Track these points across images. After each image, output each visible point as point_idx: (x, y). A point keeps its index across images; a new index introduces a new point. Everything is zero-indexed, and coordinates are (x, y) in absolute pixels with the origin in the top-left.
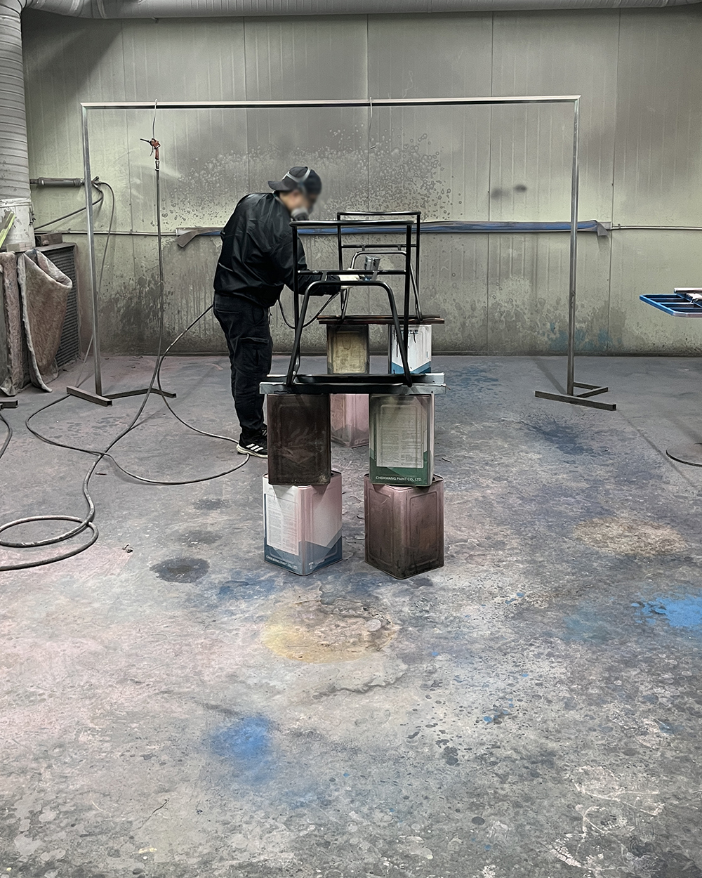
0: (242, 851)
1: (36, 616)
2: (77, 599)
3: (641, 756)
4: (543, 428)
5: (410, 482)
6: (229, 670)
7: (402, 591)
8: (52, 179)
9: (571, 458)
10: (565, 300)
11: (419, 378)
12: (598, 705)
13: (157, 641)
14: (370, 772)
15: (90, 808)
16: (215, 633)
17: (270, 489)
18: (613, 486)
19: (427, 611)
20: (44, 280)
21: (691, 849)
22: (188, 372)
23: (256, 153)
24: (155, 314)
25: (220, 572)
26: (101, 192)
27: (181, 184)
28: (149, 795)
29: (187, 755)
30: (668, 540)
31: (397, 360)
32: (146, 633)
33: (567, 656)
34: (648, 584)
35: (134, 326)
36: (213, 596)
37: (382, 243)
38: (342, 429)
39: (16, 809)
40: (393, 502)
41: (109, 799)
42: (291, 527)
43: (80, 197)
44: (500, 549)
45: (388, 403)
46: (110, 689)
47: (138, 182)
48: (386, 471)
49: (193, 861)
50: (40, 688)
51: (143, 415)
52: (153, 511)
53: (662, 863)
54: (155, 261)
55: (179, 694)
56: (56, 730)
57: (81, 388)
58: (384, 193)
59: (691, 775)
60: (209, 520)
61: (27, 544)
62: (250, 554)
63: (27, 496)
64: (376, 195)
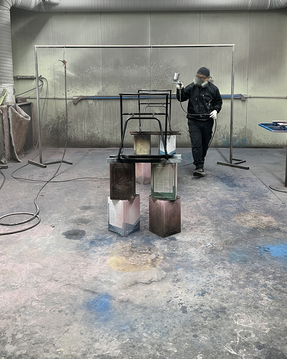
0: (99, 350)
1: (15, 254)
2: (32, 246)
3: (260, 309)
4: (220, 177)
5: (167, 199)
6: (94, 275)
7: (164, 243)
8: (23, 76)
9: (231, 188)
10: (229, 126)
11: (171, 157)
12: (243, 288)
13: (64, 264)
14: (151, 317)
15: (37, 333)
16: (88, 260)
17: (111, 201)
18: (248, 200)
19: (174, 251)
20: (19, 117)
21: (281, 346)
22: (78, 154)
23: (105, 66)
24: (64, 131)
25: (90, 235)
26: (42, 81)
27: (75, 78)
28: (61, 327)
29: (77, 310)
30: (271, 222)
31: (162, 150)
32: (60, 260)
33: (230, 269)
34: (263, 239)
35: (55, 135)
36: (87, 245)
37: (156, 103)
38: (140, 177)
39: (6, 333)
40: (161, 207)
41: (45, 329)
42: (119, 217)
43: (34, 83)
44: (204, 226)
45: (159, 167)
46: (45, 283)
47: (58, 77)
48: (157, 194)
49: (79, 354)
50: (16, 283)
51: (59, 172)
52: (63, 211)
53: (269, 352)
54: (64, 109)
55: (74, 285)
56: (23, 301)
57: (34, 161)
58: (156, 82)
59: (281, 316)
60: (86, 214)
61: (11, 224)
62: (102, 228)
63: (11, 205)
64: (154, 83)
